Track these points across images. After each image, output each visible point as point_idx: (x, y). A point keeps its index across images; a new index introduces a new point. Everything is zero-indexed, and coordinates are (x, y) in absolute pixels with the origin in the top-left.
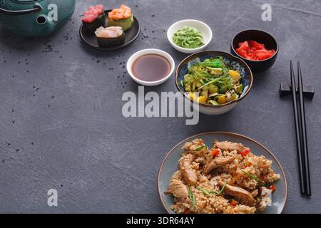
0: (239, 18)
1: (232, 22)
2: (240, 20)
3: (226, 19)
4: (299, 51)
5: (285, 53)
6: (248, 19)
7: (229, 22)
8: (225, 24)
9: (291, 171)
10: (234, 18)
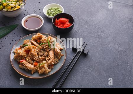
0: (78, 3)
1: (75, 5)
2: (78, 4)
3: (72, 3)
4: (105, 17)
5: (99, 18)
6: (82, 3)
7: (74, 4)
8: (72, 6)
9: (105, 72)
10: (76, 3)
